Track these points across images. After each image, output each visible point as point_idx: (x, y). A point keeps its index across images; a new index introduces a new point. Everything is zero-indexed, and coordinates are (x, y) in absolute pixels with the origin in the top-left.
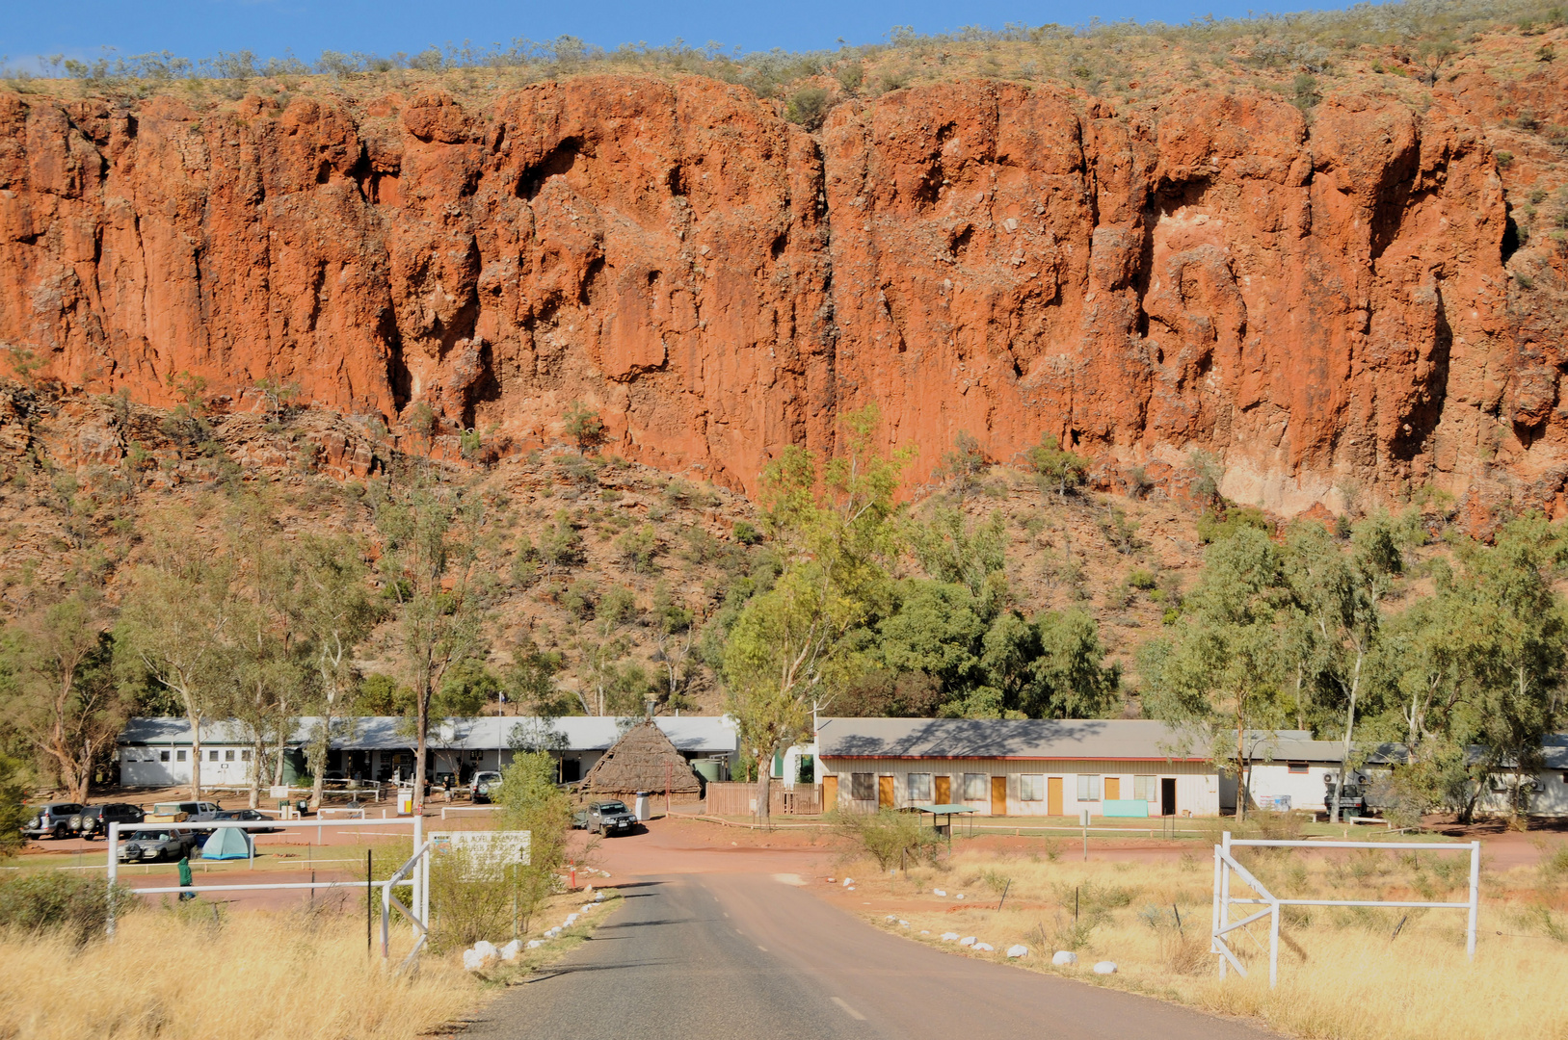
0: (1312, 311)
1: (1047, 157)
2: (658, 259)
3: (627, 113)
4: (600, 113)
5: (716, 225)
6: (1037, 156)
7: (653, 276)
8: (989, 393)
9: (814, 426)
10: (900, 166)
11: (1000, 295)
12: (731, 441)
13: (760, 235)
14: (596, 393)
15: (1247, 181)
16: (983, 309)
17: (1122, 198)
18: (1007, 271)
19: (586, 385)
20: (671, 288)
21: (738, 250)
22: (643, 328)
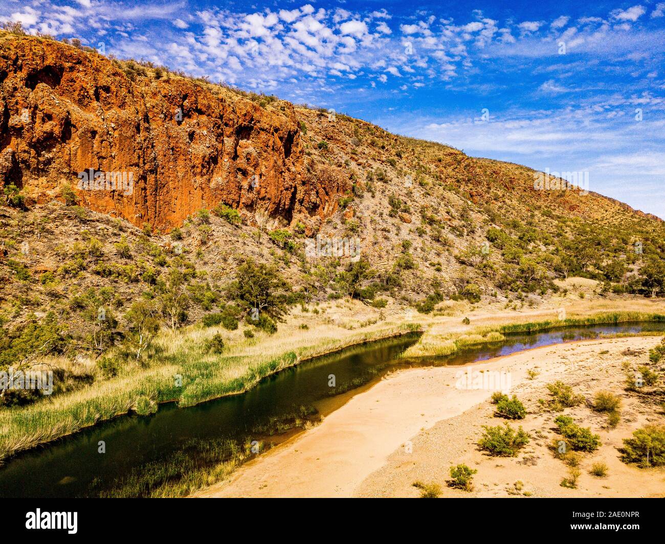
0: (275, 171)
1: (213, 112)
2: (95, 126)
3: (74, 61)
4: (63, 58)
5: (116, 116)
6: (210, 111)
7: (94, 133)
8: (202, 189)
9: (150, 199)
10: (172, 106)
11: (205, 156)
12: (123, 202)
13: (133, 123)
14: (67, 179)
15: (261, 132)
16: (200, 161)
17: (231, 130)
18: (205, 148)
19: (62, 176)
20: (101, 139)
21: (126, 127)
22: (90, 154)
